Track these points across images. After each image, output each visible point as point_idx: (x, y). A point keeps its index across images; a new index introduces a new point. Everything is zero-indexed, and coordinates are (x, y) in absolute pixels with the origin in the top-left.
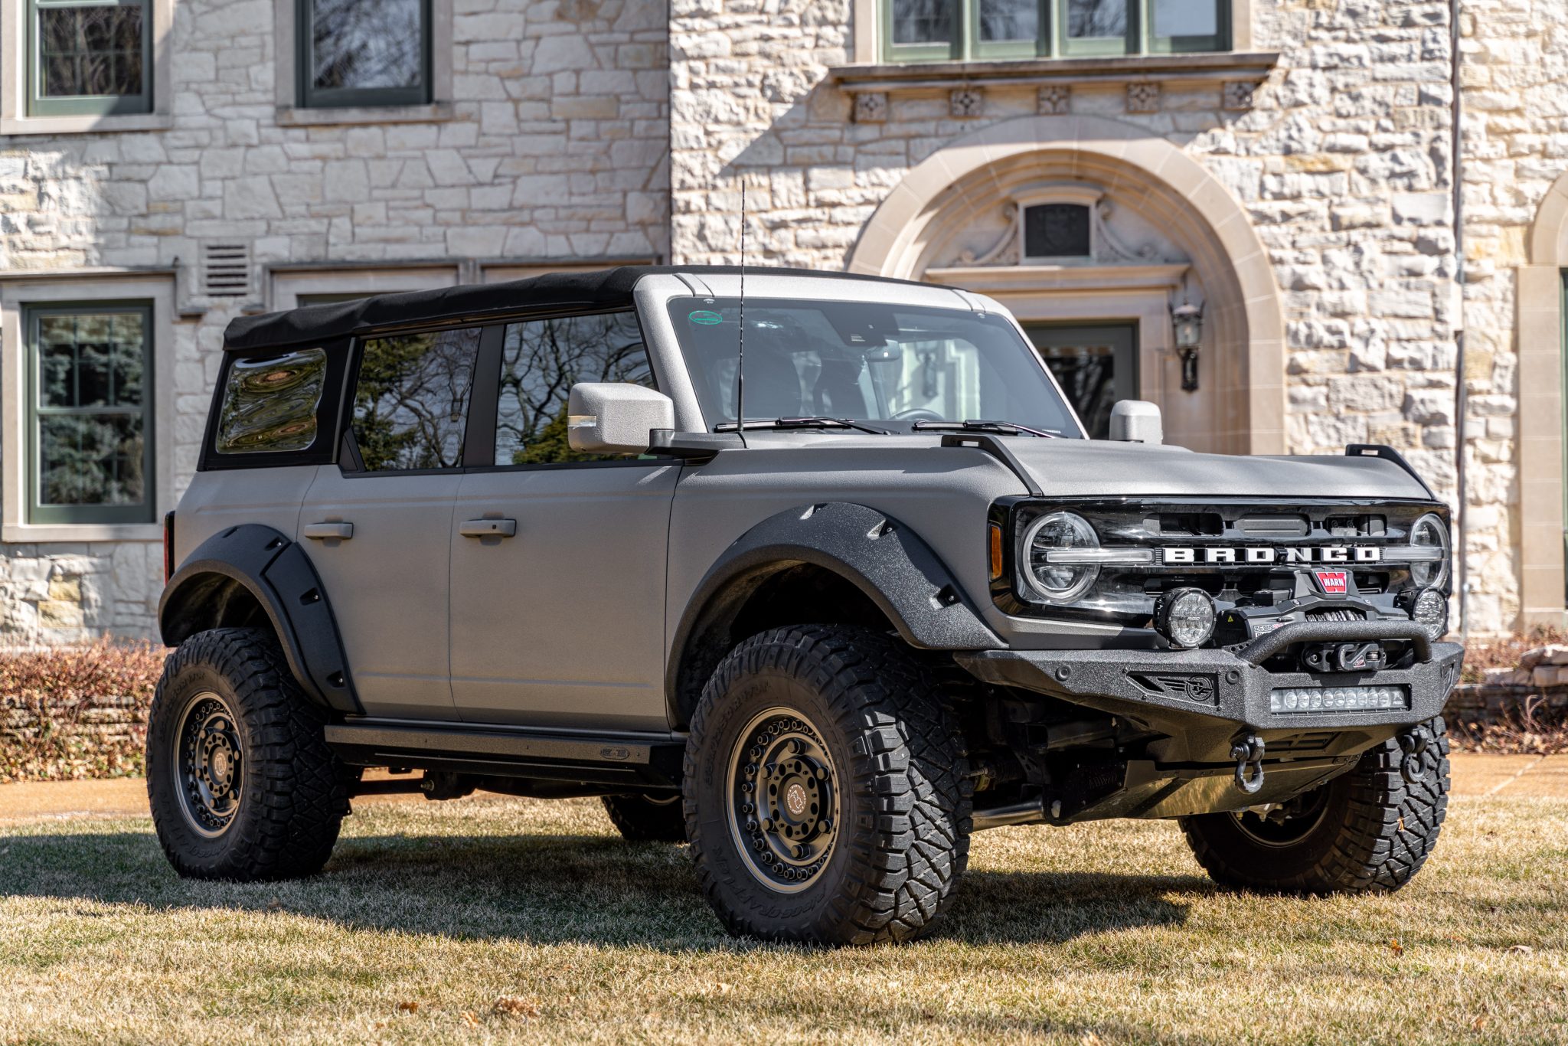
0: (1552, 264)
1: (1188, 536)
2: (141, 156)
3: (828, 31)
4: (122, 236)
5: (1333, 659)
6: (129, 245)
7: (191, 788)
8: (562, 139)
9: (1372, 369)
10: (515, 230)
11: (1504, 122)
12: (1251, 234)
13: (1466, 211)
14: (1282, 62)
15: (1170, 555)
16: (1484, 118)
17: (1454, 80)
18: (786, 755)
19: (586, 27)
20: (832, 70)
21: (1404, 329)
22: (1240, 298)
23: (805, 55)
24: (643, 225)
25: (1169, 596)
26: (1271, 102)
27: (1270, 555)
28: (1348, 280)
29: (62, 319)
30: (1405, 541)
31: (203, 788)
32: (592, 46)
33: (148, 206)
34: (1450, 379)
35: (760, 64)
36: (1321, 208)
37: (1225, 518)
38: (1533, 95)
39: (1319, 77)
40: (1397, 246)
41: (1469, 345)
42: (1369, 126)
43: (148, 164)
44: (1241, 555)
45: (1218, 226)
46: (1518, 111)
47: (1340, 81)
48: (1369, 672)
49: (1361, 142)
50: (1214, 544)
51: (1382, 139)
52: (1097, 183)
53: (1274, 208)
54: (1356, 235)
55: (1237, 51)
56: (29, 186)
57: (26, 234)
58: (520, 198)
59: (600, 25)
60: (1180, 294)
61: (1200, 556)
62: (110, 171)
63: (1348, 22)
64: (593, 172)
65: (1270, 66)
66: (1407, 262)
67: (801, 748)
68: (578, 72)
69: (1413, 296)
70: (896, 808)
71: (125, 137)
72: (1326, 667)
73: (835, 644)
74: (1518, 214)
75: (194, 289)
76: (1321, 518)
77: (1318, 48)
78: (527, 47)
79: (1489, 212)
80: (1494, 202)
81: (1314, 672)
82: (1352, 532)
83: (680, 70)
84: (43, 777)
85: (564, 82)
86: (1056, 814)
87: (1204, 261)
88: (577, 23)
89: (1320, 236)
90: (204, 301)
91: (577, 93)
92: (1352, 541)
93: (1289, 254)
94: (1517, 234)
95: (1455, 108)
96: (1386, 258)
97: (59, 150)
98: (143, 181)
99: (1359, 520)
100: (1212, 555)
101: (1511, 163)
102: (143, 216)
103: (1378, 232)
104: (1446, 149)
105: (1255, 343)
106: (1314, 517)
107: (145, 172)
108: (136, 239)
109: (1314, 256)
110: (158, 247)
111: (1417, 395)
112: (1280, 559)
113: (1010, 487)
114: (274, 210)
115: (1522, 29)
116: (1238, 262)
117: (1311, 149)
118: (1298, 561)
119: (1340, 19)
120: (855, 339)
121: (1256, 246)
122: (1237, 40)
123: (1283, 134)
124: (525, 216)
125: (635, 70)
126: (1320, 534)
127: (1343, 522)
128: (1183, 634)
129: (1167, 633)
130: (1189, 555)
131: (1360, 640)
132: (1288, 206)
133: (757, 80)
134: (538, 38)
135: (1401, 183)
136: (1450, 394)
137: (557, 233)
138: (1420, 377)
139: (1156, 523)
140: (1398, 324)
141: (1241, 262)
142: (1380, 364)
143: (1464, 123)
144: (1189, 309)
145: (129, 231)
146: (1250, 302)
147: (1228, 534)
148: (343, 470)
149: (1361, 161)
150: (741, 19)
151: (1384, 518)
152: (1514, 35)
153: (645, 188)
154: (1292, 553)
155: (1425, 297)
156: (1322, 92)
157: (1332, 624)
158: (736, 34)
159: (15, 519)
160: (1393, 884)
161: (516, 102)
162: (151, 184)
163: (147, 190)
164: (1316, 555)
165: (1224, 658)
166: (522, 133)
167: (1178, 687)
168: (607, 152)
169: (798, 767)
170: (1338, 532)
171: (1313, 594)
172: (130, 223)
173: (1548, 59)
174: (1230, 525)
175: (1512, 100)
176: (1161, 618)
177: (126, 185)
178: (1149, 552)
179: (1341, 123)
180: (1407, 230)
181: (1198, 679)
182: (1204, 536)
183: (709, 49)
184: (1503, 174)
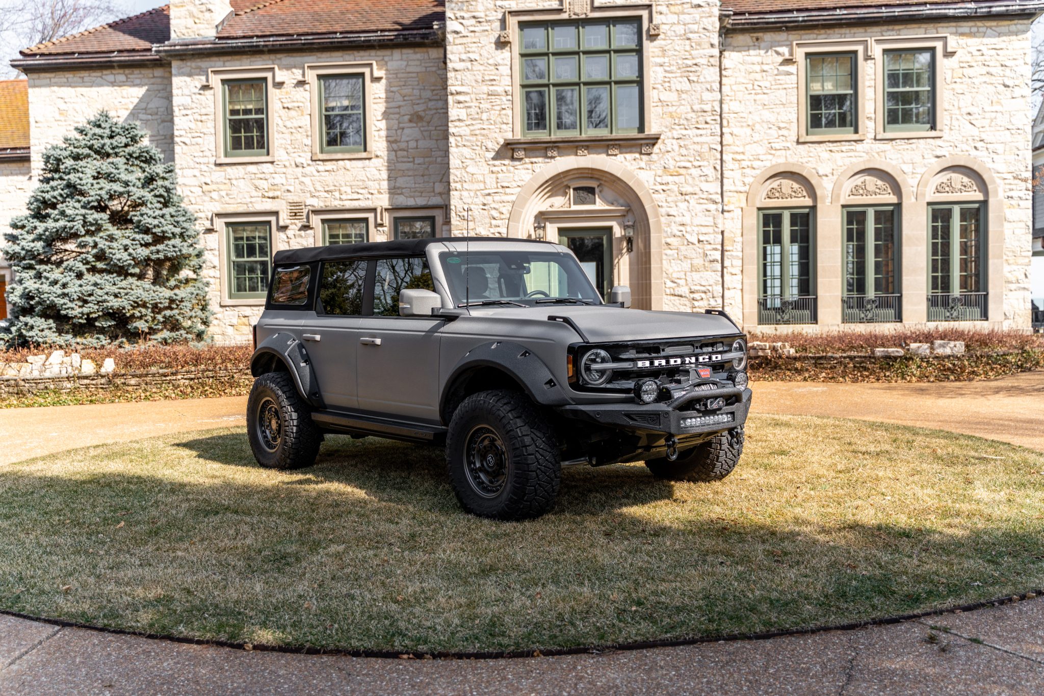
0: (753, 206)
1: (647, 355)
2: (265, 171)
3: (504, 126)
5: (705, 405)
7: (264, 432)
8: (411, 164)
9: (693, 244)
10: (396, 196)
11: (739, 157)
12: (651, 197)
13: (725, 188)
14: (662, 137)
15: (640, 364)
16: (731, 156)
17: (721, 143)
18: (486, 442)
19: (420, 124)
20: (505, 140)
21: (704, 230)
22: (648, 220)
23: (496, 135)
24: (440, 194)
25: (640, 383)
26: (658, 151)
27: (679, 361)
28: (685, 213)
29: (241, 228)
30: (730, 351)
31: (268, 432)
32: (422, 131)
34: (719, 247)
35: (479, 138)
36: (675, 188)
37: (661, 348)
38: (748, 147)
39: (675, 141)
40: (702, 201)
41: (726, 234)
42: (692, 159)
43: (268, 174)
44: (668, 362)
45: (640, 194)
46: (743, 153)
47: (682, 143)
48: (720, 409)
49: (688, 165)
50: (657, 358)
51: (697, 164)
52: (598, 179)
53: (659, 188)
54: (687, 197)
55: (646, 133)
56: (227, 181)
57: (227, 199)
58: (398, 185)
59: (425, 124)
60: (626, 219)
61: (652, 363)
62: (255, 176)
63: (685, 122)
64: (423, 176)
65: (658, 139)
66: (705, 207)
67: (493, 441)
68: (417, 141)
69: (707, 218)
71: (259, 164)
72: (703, 409)
73: (506, 401)
74: (743, 189)
75: (285, 217)
76: (699, 345)
77: (674, 132)
78: (399, 132)
79: (733, 188)
80: (735, 185)
81: (699, 411)
82: (710, 349)
83: (452, 139)
84: (231, 395)
85: (412, 144)
86: (594, 463)
87: (635, 207)
88: (416, 123)
89: (675, 199)
90: (288, 222)
91: (417, 148)
92: (710, 353)
93: (664, 204)
94: (743, 196)
95: (721, 152)
96: (698, 206)
97: (237, 169)
98: (266, 180)
99: (712, 345)
100: (656, 363)
101: (740, 171)
102: (266, 192)
103: (696, 197)
104: (719, 167)
105: (652, 235)
106: (696, 345)
108: (264, 200)
109: (672, 204)
110: (272, 202)
111: (708, 253)
112: (683, 363)
113: (576, 339)
114: (313, 190)
115: (744, 124)
116: (647, 207)
117: (672, 167)
118: (690, 363)
119: (682, 122)
120: (513, 267)
121: (653, 201)
122: (646, 129)
123: (662, 162)
124: (399, 191)
125: (437, 140)
126: (698, 351)
127: (707, 345)
128: (647, 398)
129: (639, 396)
130: (647, 364)
131: (715, 397)
132: (664, 187)
133: (479, 144)
134: (403, 129)
135: (703, 178)
136: (719, 252)
137: (411, 197)
138: (709, 247)
139: (634, 351)
140: (702, 228)
141: (648, 207)
142: (696, 242)
143: (725, 157)
144: (630, 223)
145: (262, 197)
146: (651, 221)
147: (662, 354)
148: (317, 313)
149: (690, 171)
150: (474, 122)
151: (722, 343)
152: (742, 126)
153: (441, 181)
154: (687, 360)
155: (711, 219)
156: (676, 147)
157: (704, 390)
158: (472, 128)
159: (225, 297)
160: (721, 477)
161: (396, 151)
162: (269, 181)
163: (268, 183)
164: (697, 360)
165: (662, 406)
166: (398, 162)
167: (644, 419)
168: (427, 169)
169: (491, 447)
170: (705, 350)
171: (696, 378)
172: (262, 194)
173: (754, 135)
174: (663, 350)
175: (740, 150)
176: (638, 391)
177: (260, 181)
178: (632, 363)
179: (682, 158)
180: (705, 196)
181: (652, 416)
182: (653, 355)
183: (462, 133)
184: (737, 174)
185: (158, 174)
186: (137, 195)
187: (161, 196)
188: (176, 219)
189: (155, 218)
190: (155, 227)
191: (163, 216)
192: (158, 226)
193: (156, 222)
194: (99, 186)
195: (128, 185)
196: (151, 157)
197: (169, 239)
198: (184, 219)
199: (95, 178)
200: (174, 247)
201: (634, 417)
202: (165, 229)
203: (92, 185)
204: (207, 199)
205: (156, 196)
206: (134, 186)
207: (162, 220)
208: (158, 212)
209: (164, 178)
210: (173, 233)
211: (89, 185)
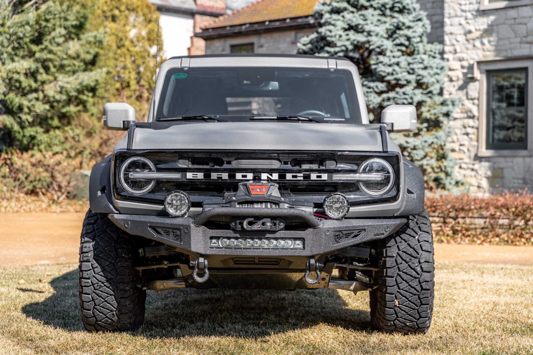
2: (525, 15)
4: (518, 45)
5: (242, 224)
6: (521, 48)
15: (190, 175)
30: (353, 171)
33: (527, 33)
37: (227, 159)
43: (527, 17)
44: (232, 176)
48: (273, 232)
50: (217, 171)
61: (207, 176)
62: (515, 21)
70: (83, 276)
71: (520, 8)
72: (239, 228)
97: (494, 15)
98: (526, 24)
100: (214, 176)
102: (525, 37)
107: (526, 21)
108: (523, 45)
110: (530, 48)
112: (256, 178)
118: (269, 179)
131: (274, 217)
139: (185, 161)
145: (521, 43)
147: (225, 166)
154: (264, 176)
159: (482, 148)
162: (528, 25)
163: (527, 27)
164: (282, 177)
167: (168, 233)
171: (246, 195)
172: (521, 40)
174: (228, 162)
177: (520, 26)
181: (175, 231)
185: (403, 24)
186: (377, 44)
187: (401, 45)
188: (412, 66)
189: (390, 66)
190: (388, 74)
191: (398, 64)
192: (392, 74)
193: (390, 70)
194: (347, 37)
195: (371, 36)
196: (404, 7)
197: (402, 86)
198: (422, 66)
199: (346, 30)
200: (404, 94)
201: (159, 230)
202: (399, 76)
203: (340, 36)
204: (470, 46)
205: (397, 45)
206: (377, 35)
207: (396, 68)
208: (394, 60)
209: (409, 27)
210: (406, 80)
211: (337, 37)
